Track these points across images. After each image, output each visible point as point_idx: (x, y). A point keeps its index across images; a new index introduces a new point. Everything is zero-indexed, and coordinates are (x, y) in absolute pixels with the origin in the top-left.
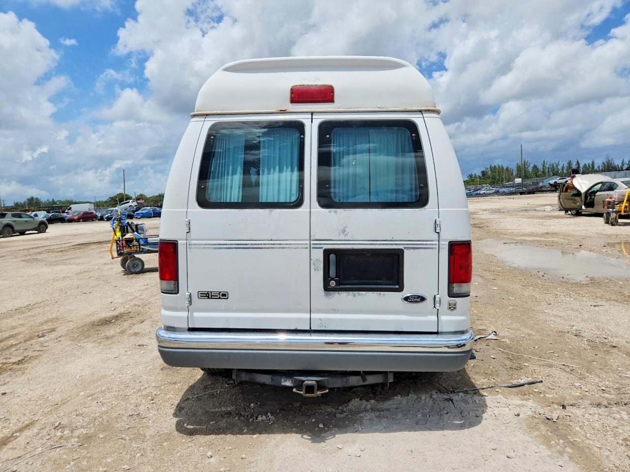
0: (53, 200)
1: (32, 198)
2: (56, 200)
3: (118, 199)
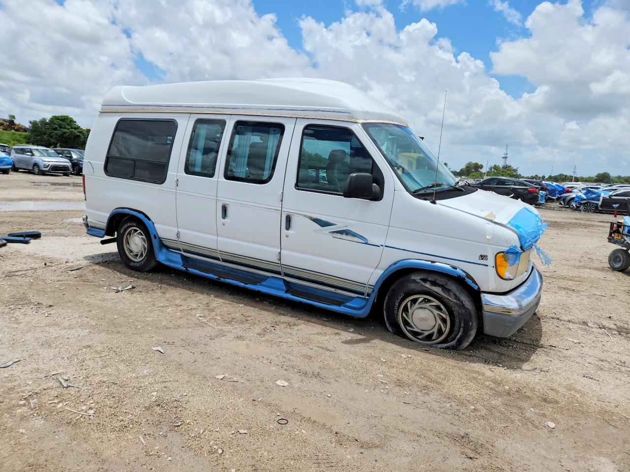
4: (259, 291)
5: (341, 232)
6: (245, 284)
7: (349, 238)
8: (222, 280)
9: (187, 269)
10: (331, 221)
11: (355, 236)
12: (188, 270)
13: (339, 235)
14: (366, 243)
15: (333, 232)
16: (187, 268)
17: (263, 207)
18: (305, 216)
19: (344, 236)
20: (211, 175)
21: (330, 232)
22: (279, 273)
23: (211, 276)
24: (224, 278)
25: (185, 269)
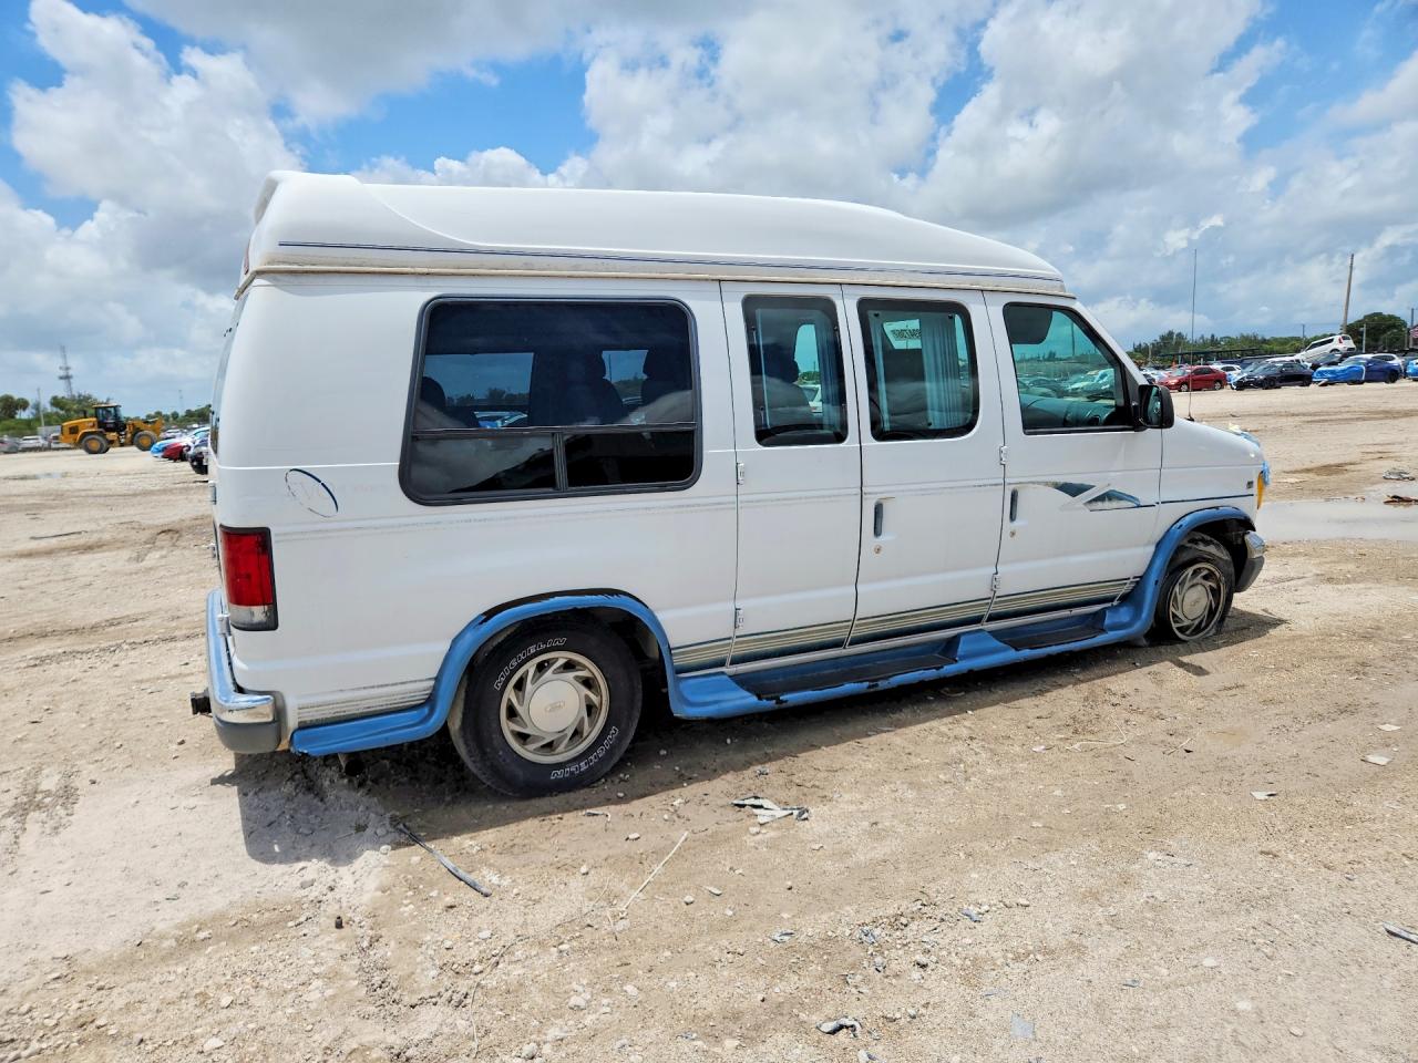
0: (1213, 336)
1: (1171, 334)
2: (1218, 336)
3: (1364, 329)
4: (971, 672)
5: (1101, 499)
6: (938, 669)
7: (1115, 504)
8: (883, 685)
9: (779, 702)
10: (1087, 482)
11: (1121, 499)
12: (782, 702)
13: (1100, 505)
14: (1139, 506)
15: (1090, 502)
16: (777, 699)
17: (969, 487)
18: (1046, 484)
19: (1107, 504)
20: (840, 437)
21: (1085, 504)
22: (977, 620)
23: (850, 687)
24: (887, 678)
25: (774, 701)
